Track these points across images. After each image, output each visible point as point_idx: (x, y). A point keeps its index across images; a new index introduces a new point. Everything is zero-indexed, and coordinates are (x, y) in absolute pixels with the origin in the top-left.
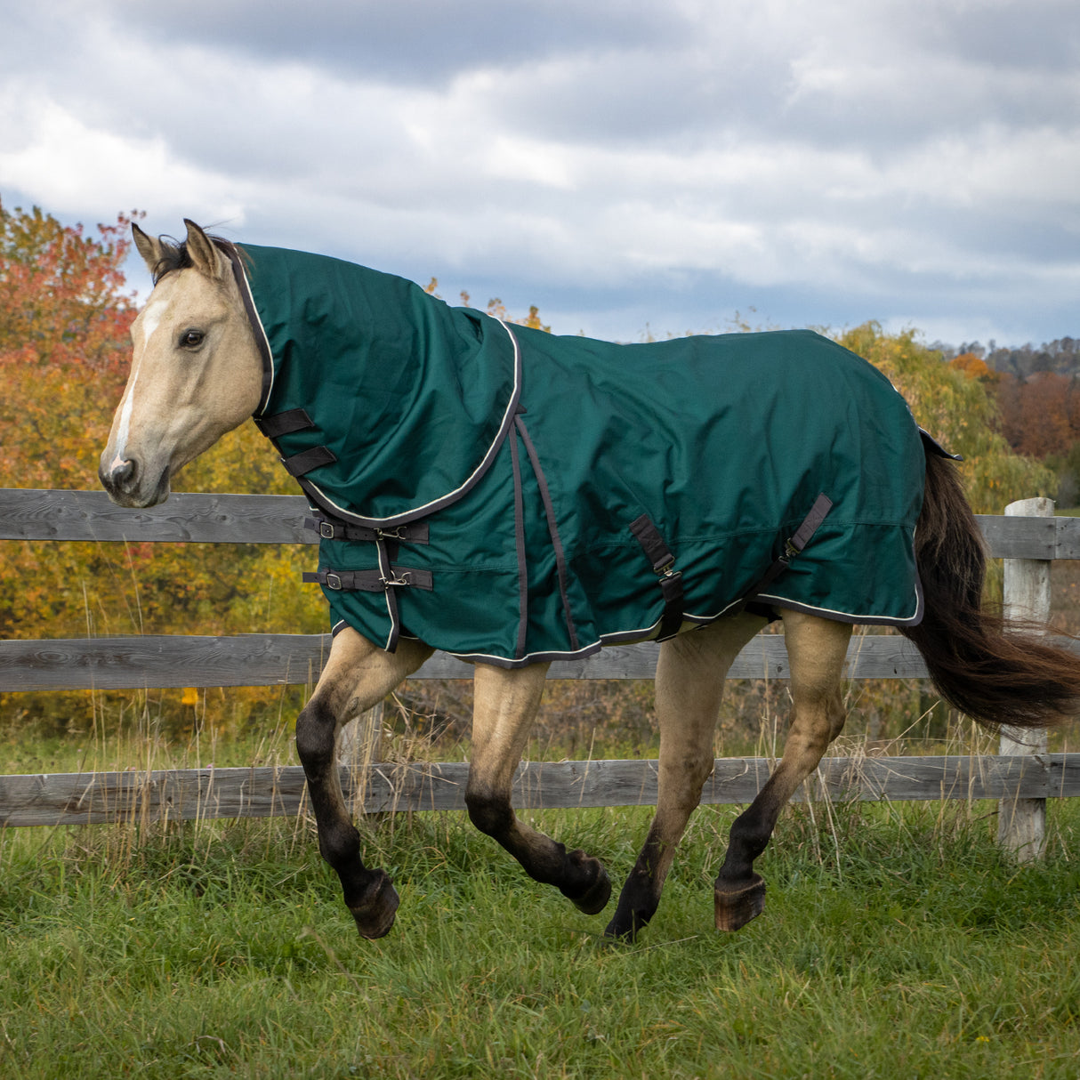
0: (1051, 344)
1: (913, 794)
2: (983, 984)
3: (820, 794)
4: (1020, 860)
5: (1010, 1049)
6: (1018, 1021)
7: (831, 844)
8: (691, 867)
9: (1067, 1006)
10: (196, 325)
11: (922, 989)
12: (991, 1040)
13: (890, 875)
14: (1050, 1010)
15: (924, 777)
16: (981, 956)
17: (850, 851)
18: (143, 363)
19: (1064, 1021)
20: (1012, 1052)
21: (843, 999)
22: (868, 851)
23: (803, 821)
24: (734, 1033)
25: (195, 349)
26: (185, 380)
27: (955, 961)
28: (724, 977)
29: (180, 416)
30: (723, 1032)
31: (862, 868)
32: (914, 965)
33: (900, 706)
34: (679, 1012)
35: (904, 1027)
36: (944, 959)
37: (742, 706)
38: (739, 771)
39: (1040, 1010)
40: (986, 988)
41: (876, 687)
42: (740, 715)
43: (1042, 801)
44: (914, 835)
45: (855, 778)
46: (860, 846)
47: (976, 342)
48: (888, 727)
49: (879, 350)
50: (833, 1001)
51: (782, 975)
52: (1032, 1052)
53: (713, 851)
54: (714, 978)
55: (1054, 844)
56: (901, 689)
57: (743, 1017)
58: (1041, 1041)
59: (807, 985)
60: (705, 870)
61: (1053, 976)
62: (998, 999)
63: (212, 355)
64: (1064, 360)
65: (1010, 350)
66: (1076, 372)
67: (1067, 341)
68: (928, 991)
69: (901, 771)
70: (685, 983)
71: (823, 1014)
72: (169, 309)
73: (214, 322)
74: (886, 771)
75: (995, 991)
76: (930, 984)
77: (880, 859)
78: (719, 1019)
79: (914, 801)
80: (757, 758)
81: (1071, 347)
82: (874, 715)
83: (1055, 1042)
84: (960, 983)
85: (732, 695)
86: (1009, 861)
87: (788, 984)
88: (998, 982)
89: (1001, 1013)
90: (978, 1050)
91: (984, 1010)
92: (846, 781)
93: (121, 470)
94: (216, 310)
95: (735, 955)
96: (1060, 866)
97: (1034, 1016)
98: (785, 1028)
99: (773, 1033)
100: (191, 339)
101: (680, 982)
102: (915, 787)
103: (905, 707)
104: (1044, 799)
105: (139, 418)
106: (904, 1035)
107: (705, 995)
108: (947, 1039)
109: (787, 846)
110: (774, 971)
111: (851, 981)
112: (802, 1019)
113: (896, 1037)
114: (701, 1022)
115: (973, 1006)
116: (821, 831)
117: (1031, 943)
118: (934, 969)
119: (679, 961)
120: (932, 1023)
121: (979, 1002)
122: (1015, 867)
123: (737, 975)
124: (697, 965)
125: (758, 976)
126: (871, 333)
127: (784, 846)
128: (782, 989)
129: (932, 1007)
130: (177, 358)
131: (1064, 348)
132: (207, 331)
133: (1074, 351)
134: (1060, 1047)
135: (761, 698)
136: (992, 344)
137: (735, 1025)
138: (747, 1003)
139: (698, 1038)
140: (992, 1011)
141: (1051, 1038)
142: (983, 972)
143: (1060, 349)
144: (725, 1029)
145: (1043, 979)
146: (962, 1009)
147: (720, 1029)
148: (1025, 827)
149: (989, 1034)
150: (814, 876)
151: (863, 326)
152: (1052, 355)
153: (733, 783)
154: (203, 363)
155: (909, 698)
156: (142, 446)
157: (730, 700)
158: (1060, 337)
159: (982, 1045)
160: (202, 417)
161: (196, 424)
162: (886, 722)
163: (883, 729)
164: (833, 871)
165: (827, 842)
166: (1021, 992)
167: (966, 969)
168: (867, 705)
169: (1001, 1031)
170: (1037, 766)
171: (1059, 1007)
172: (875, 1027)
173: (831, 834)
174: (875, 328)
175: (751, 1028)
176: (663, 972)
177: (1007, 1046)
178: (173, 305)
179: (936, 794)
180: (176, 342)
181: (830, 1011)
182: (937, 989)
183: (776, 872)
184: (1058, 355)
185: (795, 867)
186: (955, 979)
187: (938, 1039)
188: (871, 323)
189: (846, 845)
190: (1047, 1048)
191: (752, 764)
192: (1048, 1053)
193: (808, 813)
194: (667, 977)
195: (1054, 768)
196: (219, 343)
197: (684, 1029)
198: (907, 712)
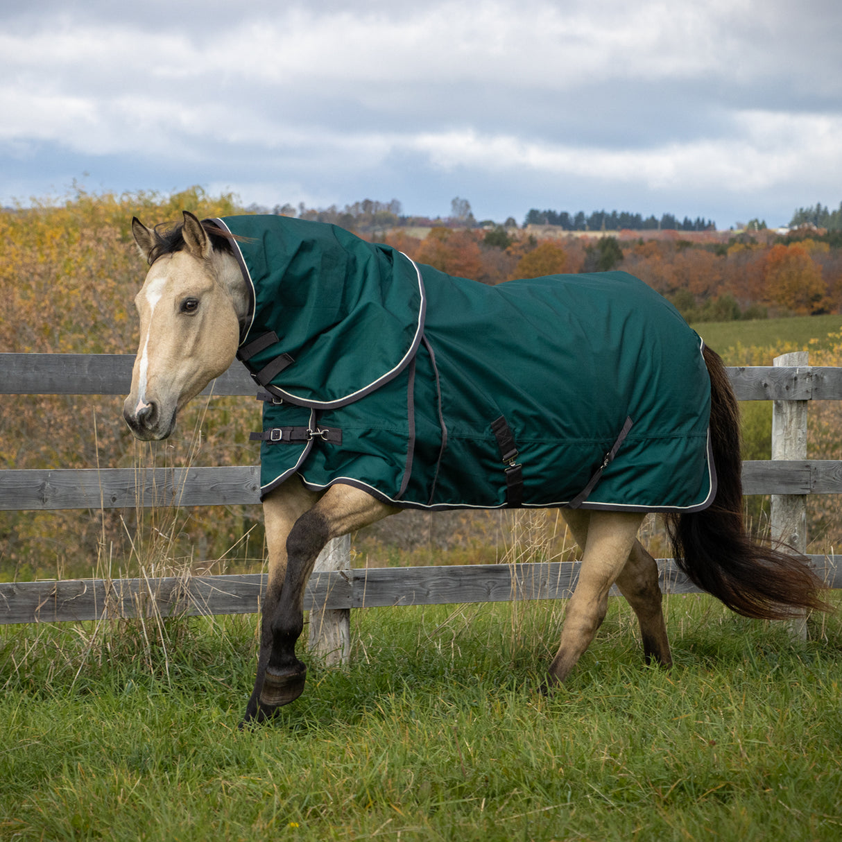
0: (353, 206)
1: (234, 608)
2: (294, 776)
3: (151, 611)
4: (328, 664)
5: (316, 833)
6: (324, 808)
7: (161, 655)
8: (35, 679)
9: (368, 792)
10: (193, 295)
11: (241, 781)
12: (301, 826)
13: (214, 681)
14: (352, 797)
15: (243, 593)
16: (292, 751)
17: (178, 661)
18: (153, 327)
19: (365, 806)
20: (317, 835)
21: (170, 793)
22: (194, 661)
23: (136, 634)
24: (71, 827)
25: (193, 313)
26: (186, 337)
27: (269, 757)
28: (64, 778)
29: (184, 367)
30: (62, 828)
31: (188, 675)
32: (234, 761)
33: (225, 531)
34: (23, 811)
35: (223, 816)
36: (260, 755)
37: (84, 533)
38: (78, 592)
39: (343, 796)
40: (296, 779)
41: (204, 514)
42: (83, 540)
43: (345, 612)
44: (235, 645)
45: (182, 595)
46: (187, 656)
47: (288, 205)
48: (215, 549)
49: (202, 211)
50: (161, 795)
51: (115, 774)
52: (336, 835)
53: (55, 664)
54: (56, 780)
55: (358, 650)
56: (226, 515)
57: (80, 813)
58: (344, 825)
59: (138, 783)
60: (48, 683)
61: (355, 767)
62: (307, 788)
63: (204, 317)
64: (364, 220)
65: (318, 212)
66: (375, 231)
67: (367, 203)
68: (246, 784)
69: (224, 589)
70: (30, 784)
71: (151, 807)
72: (168, 284)
73: (205, 291)
74: (210, 588)
75: (304, 782)
76: (249, 777)
77: (204, 667)
78: (59, 816)
79: (234, 615)
80: (95, 579)
81: (371, 209)
82: (203, 539)
83: (355, 825)
84: (274, 775)
85: (76, 523)
86: (318, 665)
87: (121, 782)
88: (308, 773)
89: (309, 801)
90: (288, 835)
91: (293, 800)
92: (174, 599)
93: (144, 411)
94: (206, 283)
95: (74, 757)
96: (362, 668)
97: (338, 803)
98: (119, 820)
99: (108, 826)
100: (189, 306)
101: (24, 784)
102: (235, 602)
103: (230, 531)
104: (349, 610)
105: (153, 370)
106: (224, 823)
107: (47, 794)
108: (261, 826)
109: (123, 659)
110: (109, 771)
111: (177, 778)
112: (133, 812)
113: (217, 826)
114: (43, 819)
115: (284, 796)
116: (152, 644)
117: (336, 738)
118: (251, 763)
119: (24, 764)
120: (248, 813)
121: (290, 792)
122: (324, 671)
123: (76, 776)
124: (40, 768)
125: (94, 775)
126: (195, 197)
127: (119, 658)
128: (117, 786)
129: (249, 798)
130: (180, 321)
131: (364, 209)
132: (200, 299)
133: (373, 212)
134: (360, 829)
135: (99, 526)
136: (302, 206)
137: (73, 822)
138: (85, 801)
139: (40, 833)
140: (301, 800)
141: (353, 821)
142: (294, 766)
143: (361, 211)
144: (64, 825)
145: (346, 769)
146: (276, 798)
147: (60, 824)
148: (331, 635)
149: (298, 820)
150: (146, 684)
151: (188, 191)
152: (355, 216)
153: (73, 602)
154: (199, 323)
155: (233, 522)
156: (158, 392)
157: (73, 528)
158: (361, 200)
159: (292, 831)
160: (199, 366)
161: (195, 372)
162: (214, 544)
163: (211, 551)
164: (162, 679)
165: (157, 653)
166: (327, 781)
167: (279, 763)
168: (196, 529)
169: (308, 817)
170: (342, 581)
171: (360, 793)
172: (198, 818)
173: (161, 646)
174: (199, 192)
175: (89, 821)
176: (9, 775)
177: (314, 830)
178: (172, 280)
179: (253, 608)
180: (178, 307)
181: (158, 805)
182: (253, 781)
183: (112, 681)
184: (359, 216)
185: (129, 677)
186: (269, 772)
187: (253, 826)
188: (194, 188)
189: (175, 655)
190: (348, 830)
191: (90, 584)
192: (349, 834)
193: (141, 628)
194: (12, 781)
195: (357, 582)
196: (208, 308)
197: (28, 826)
198: (231, 535)
